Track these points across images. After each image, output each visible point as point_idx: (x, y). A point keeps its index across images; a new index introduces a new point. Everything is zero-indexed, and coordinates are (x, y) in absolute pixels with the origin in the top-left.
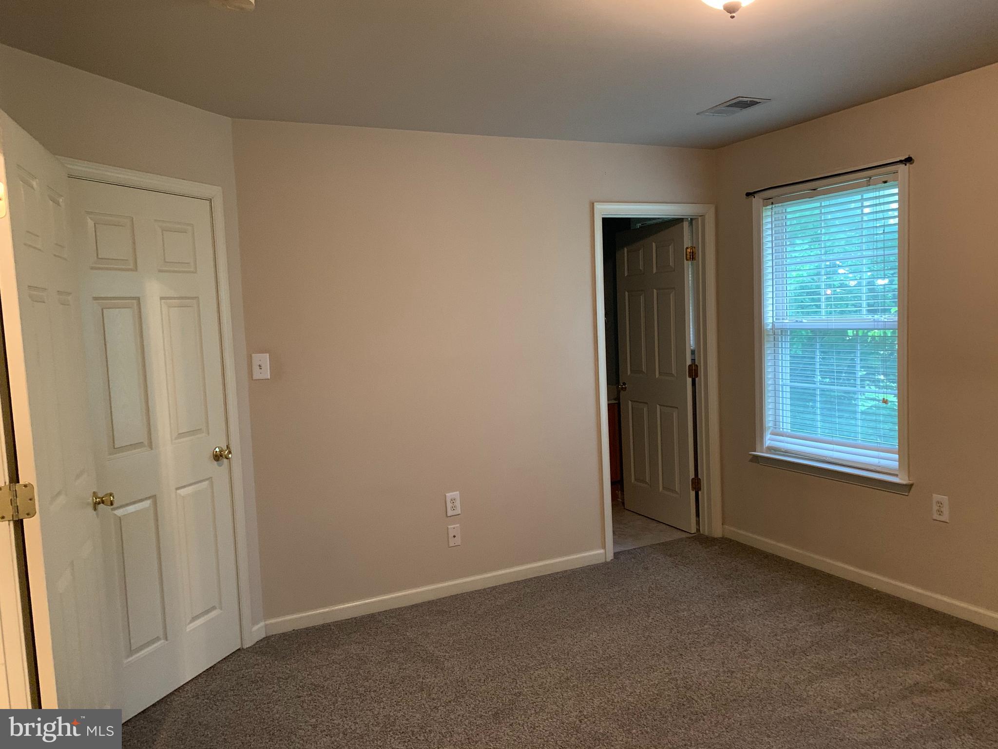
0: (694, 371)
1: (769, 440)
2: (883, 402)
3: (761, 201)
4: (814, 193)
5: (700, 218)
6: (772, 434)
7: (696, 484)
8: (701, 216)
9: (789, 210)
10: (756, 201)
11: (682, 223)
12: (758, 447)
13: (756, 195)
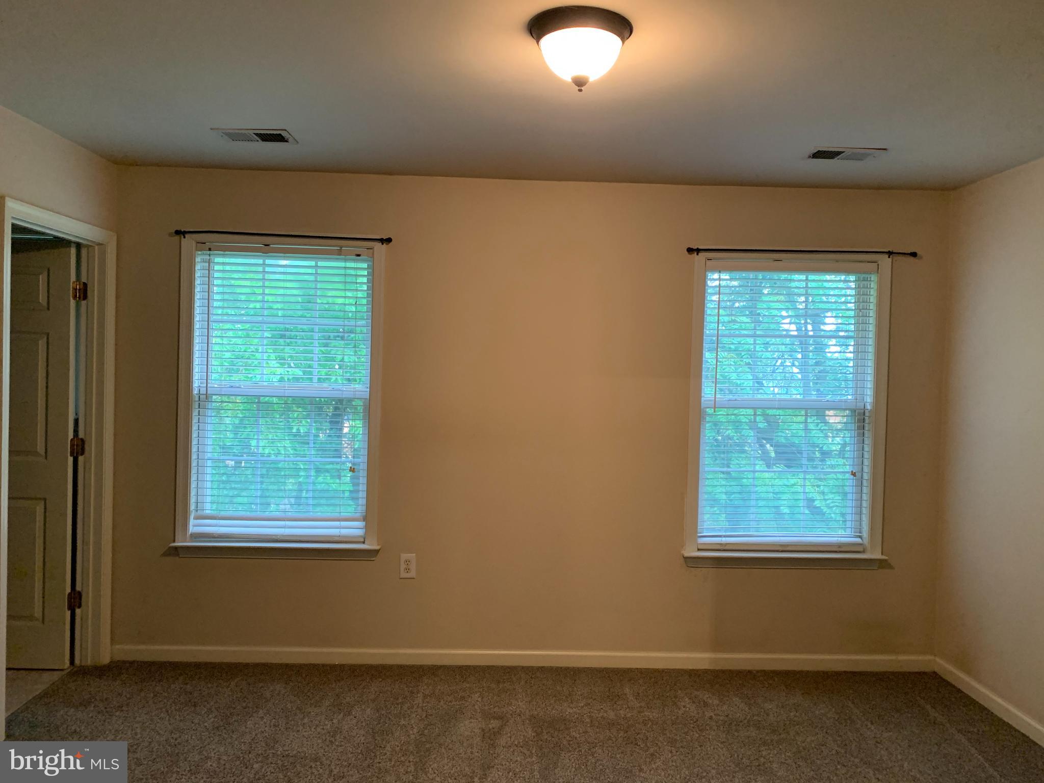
0: (79, 448)
1: (194, 526)
2: (350, 471)
3: (194, 244)
4: (267, 250)
5: (96, 247)
6: (196, 518)
7: (75, 600)
8: (99, 244)
9: (217, 260)
10: (188, 242)
11: (68, 249)
12: (179, 535)
13: (186, 236)
